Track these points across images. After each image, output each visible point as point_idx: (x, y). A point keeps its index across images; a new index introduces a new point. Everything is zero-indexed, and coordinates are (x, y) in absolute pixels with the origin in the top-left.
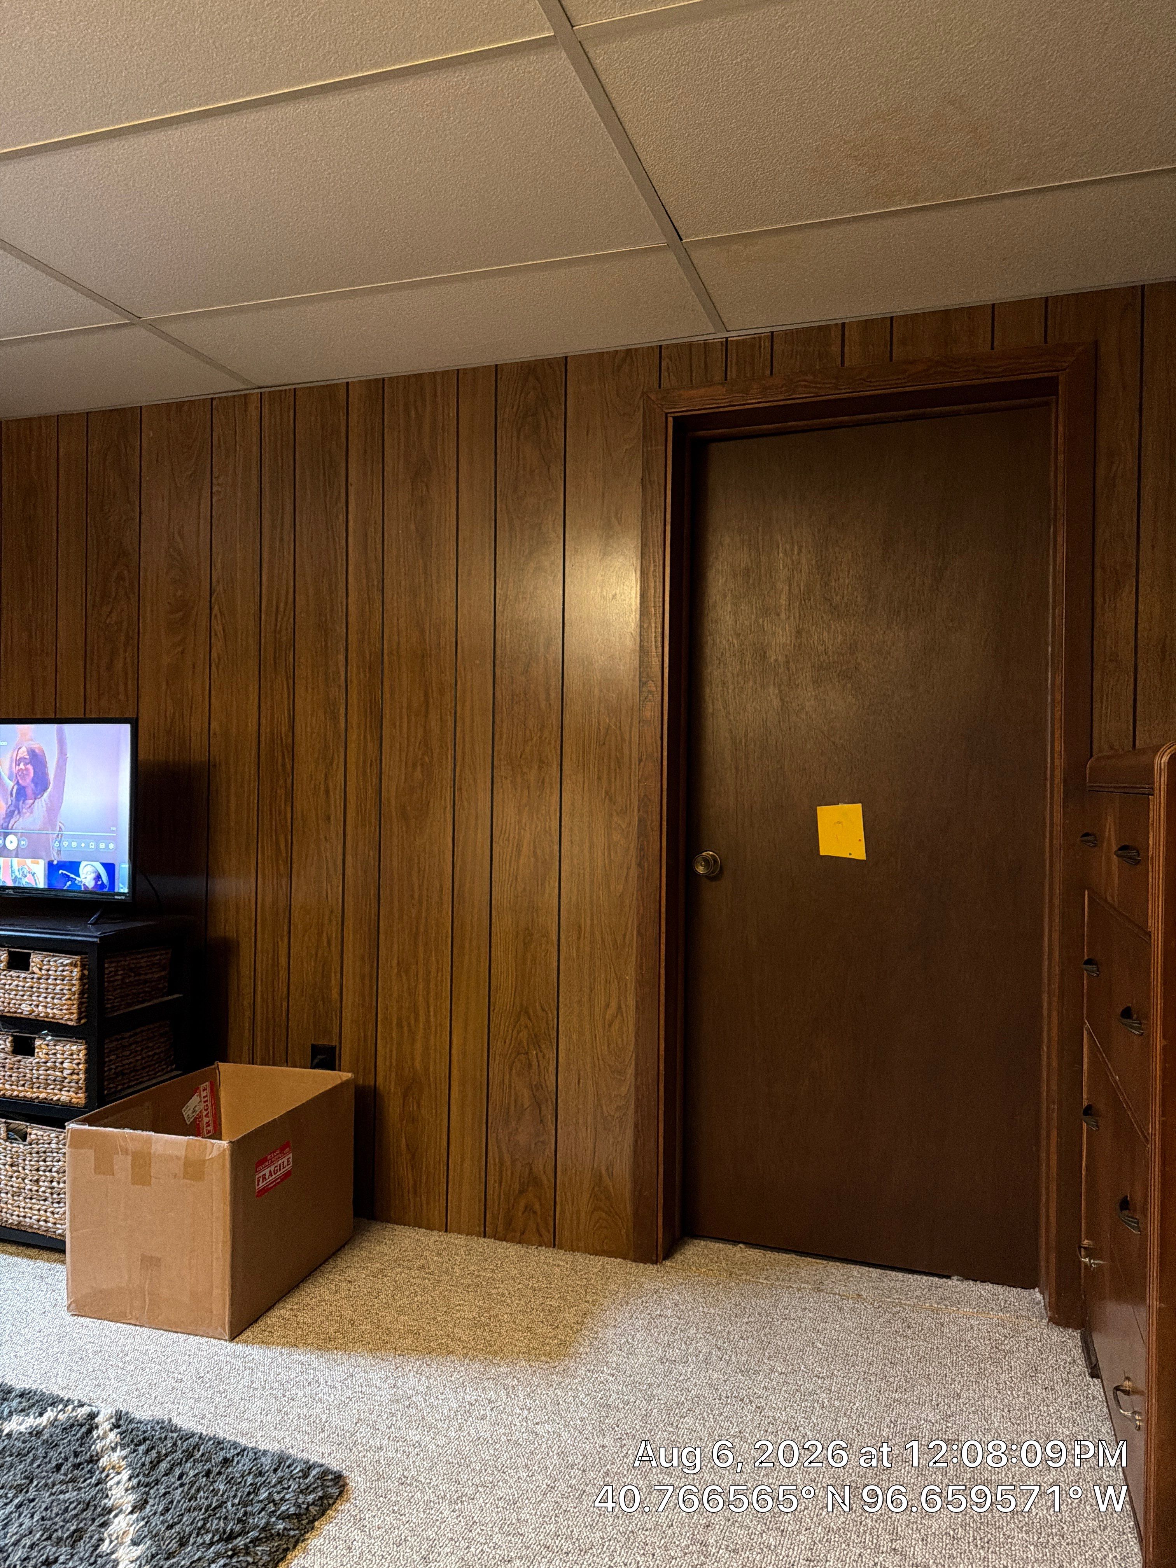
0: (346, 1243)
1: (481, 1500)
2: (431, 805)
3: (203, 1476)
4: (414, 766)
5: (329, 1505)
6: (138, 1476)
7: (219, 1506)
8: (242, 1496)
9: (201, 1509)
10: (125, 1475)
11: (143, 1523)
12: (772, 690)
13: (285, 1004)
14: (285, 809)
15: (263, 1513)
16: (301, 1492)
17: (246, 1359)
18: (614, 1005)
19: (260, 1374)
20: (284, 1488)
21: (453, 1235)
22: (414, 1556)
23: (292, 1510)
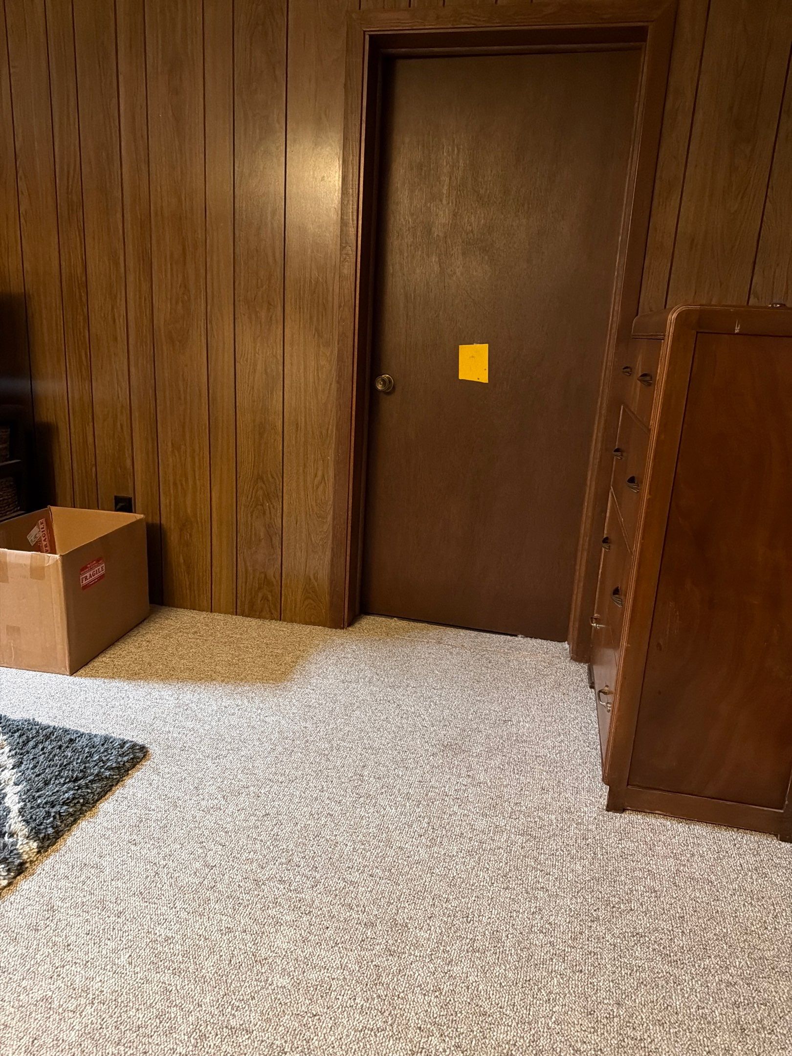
0: (145, 619)
1: (231, 757)
2: (190, 331)
3: (57, 749)
4: (177, 303)
5: (138, 762)
6: (15, 749)
7: (69, 764)
8: (82, 759)
9: (57, 766)
10: (7, 749)
11: (20, 774)
12: (434, 259)
13: (94, 469)
14: (84, 331)
15: (96, 767)
16: (120, 755)
17: (81, 686)
18: (320, 473)
19: (91, 694)
20: (109, 754)
21: (216, 614)
22: (190, 787)
23: (114, 765)
